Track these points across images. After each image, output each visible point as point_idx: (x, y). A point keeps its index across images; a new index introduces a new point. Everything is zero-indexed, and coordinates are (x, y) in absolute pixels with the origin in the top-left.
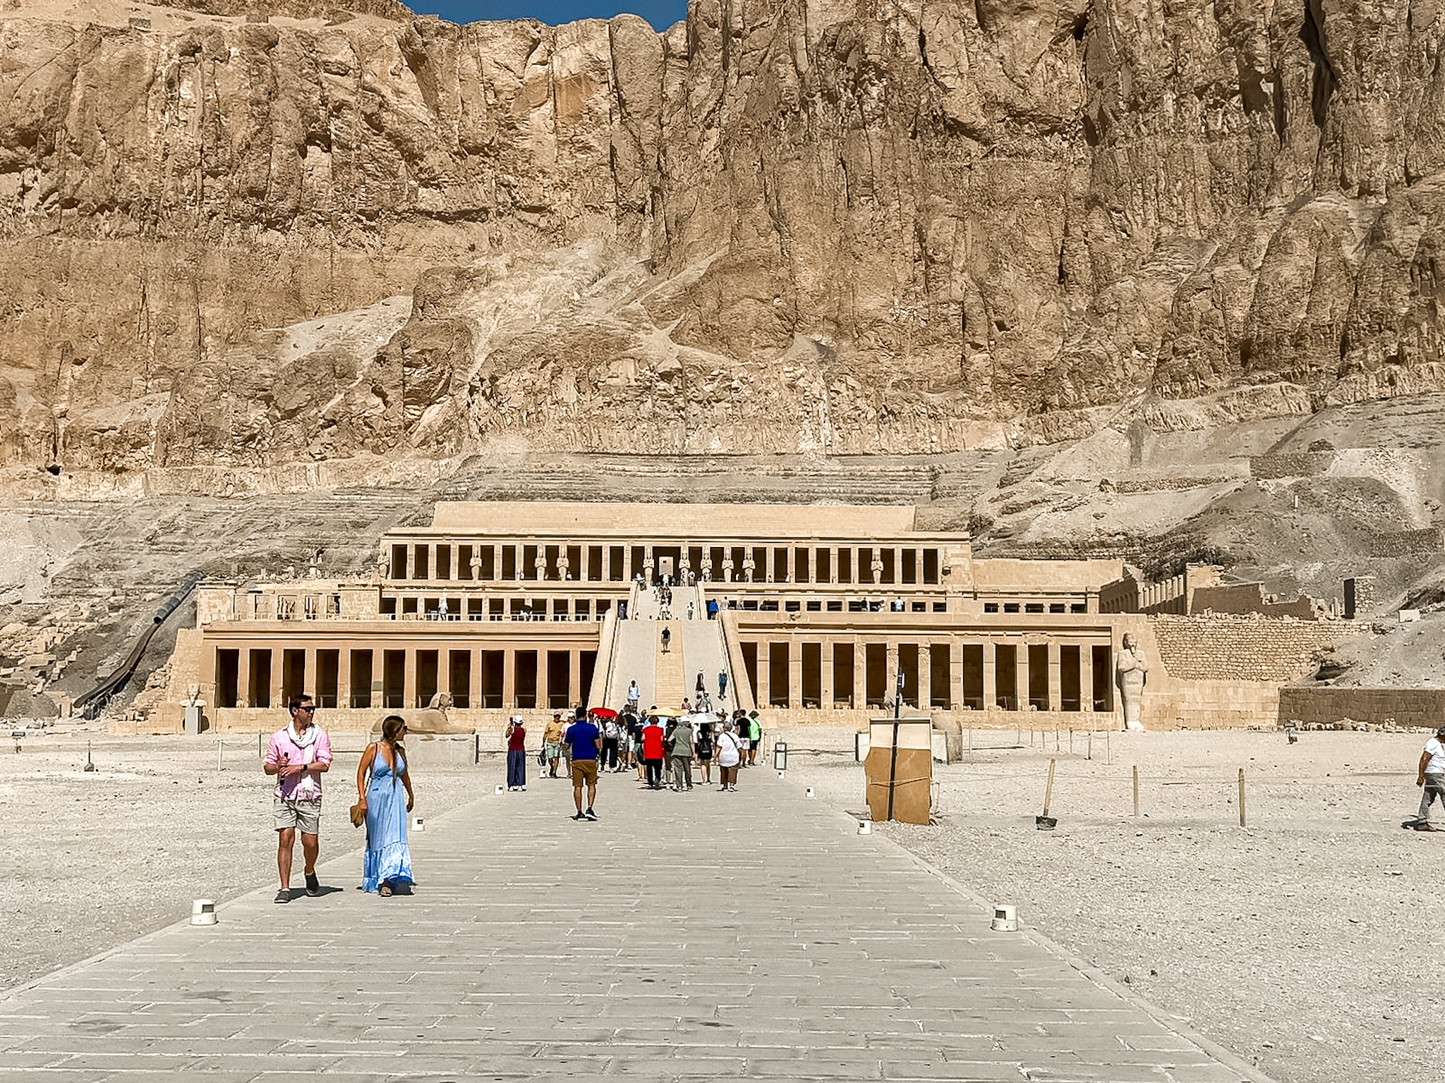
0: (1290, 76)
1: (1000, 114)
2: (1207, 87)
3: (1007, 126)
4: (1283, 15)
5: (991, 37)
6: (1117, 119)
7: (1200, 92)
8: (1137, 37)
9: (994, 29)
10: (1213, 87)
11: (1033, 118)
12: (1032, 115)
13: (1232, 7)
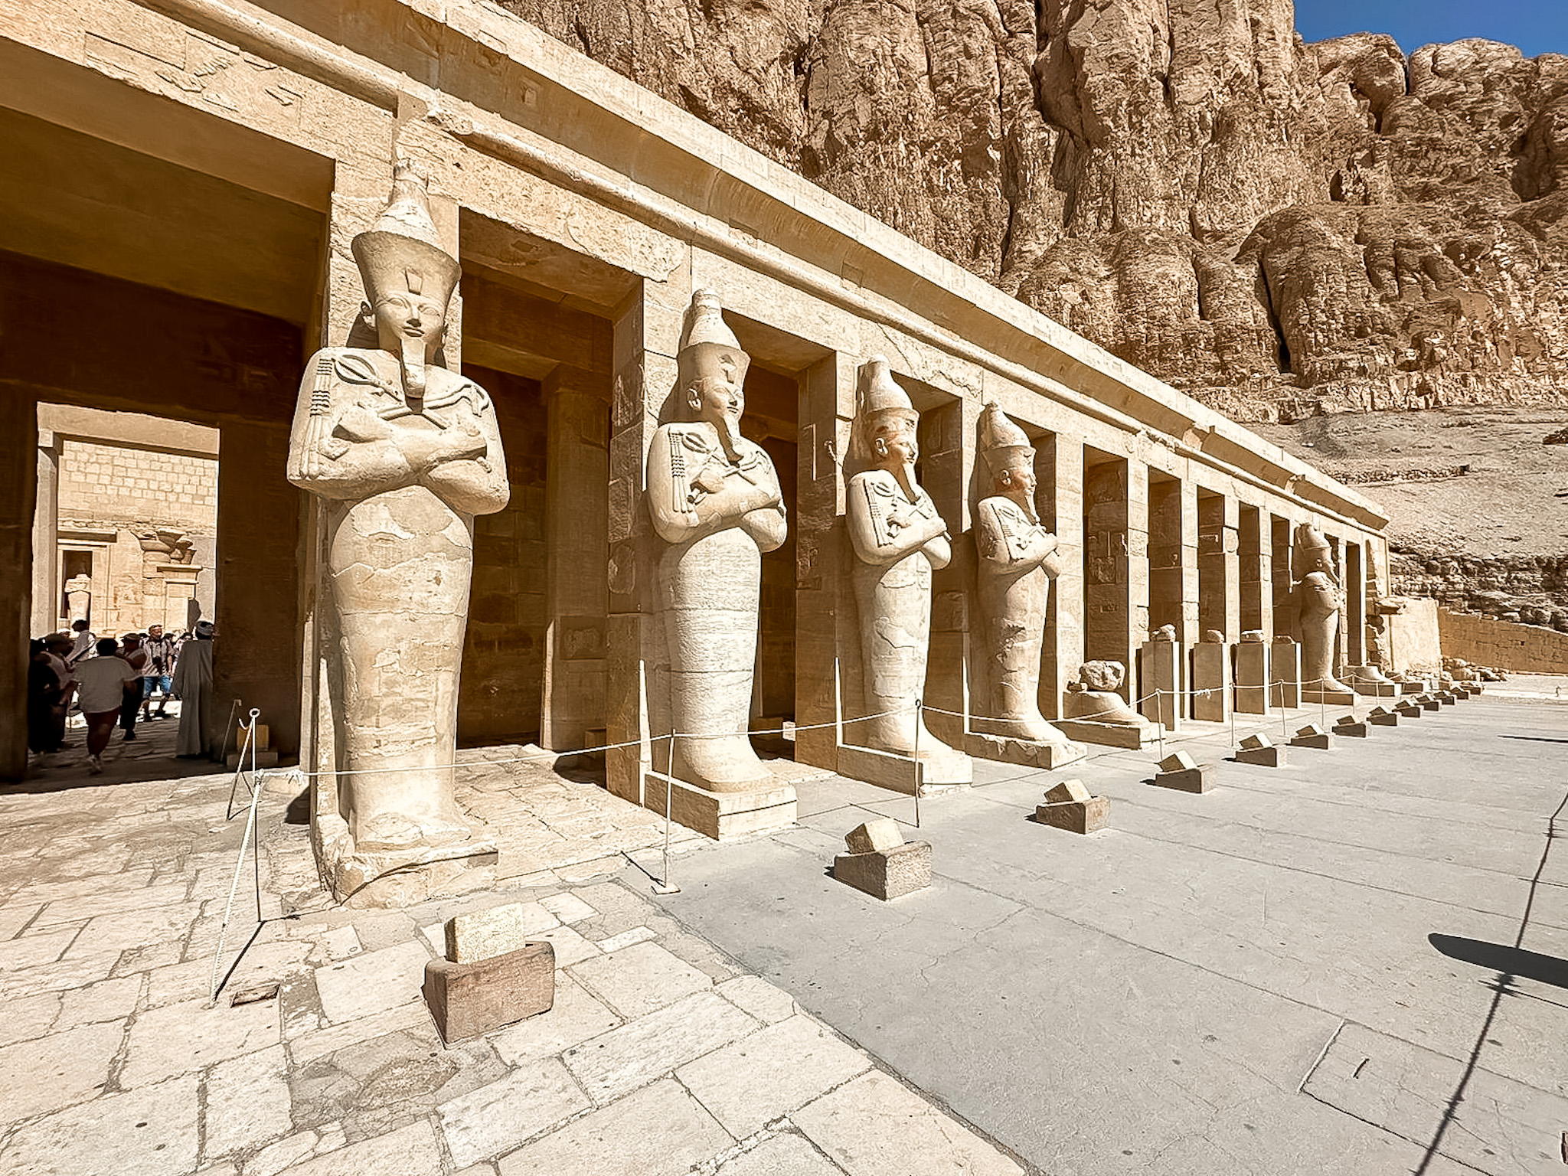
0: (1030, 140)
1: (733, 103)
2: (933, 143)
3: (740, 119)
4: (1021, 84)
5: (718, 26)
6: (853, 145)
7: (925, 146)
8: (877, 68)
9: (722, 18)
10: (939, 144)
11: (766, 120)
12: (766, 116)
13: (955, 77)
